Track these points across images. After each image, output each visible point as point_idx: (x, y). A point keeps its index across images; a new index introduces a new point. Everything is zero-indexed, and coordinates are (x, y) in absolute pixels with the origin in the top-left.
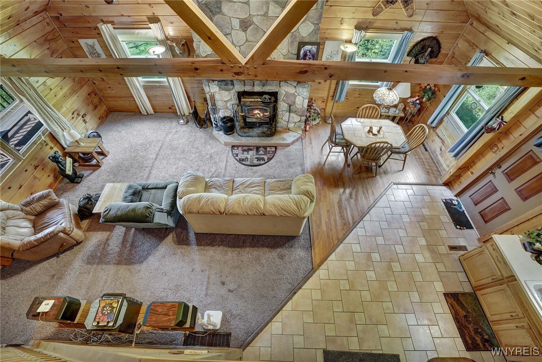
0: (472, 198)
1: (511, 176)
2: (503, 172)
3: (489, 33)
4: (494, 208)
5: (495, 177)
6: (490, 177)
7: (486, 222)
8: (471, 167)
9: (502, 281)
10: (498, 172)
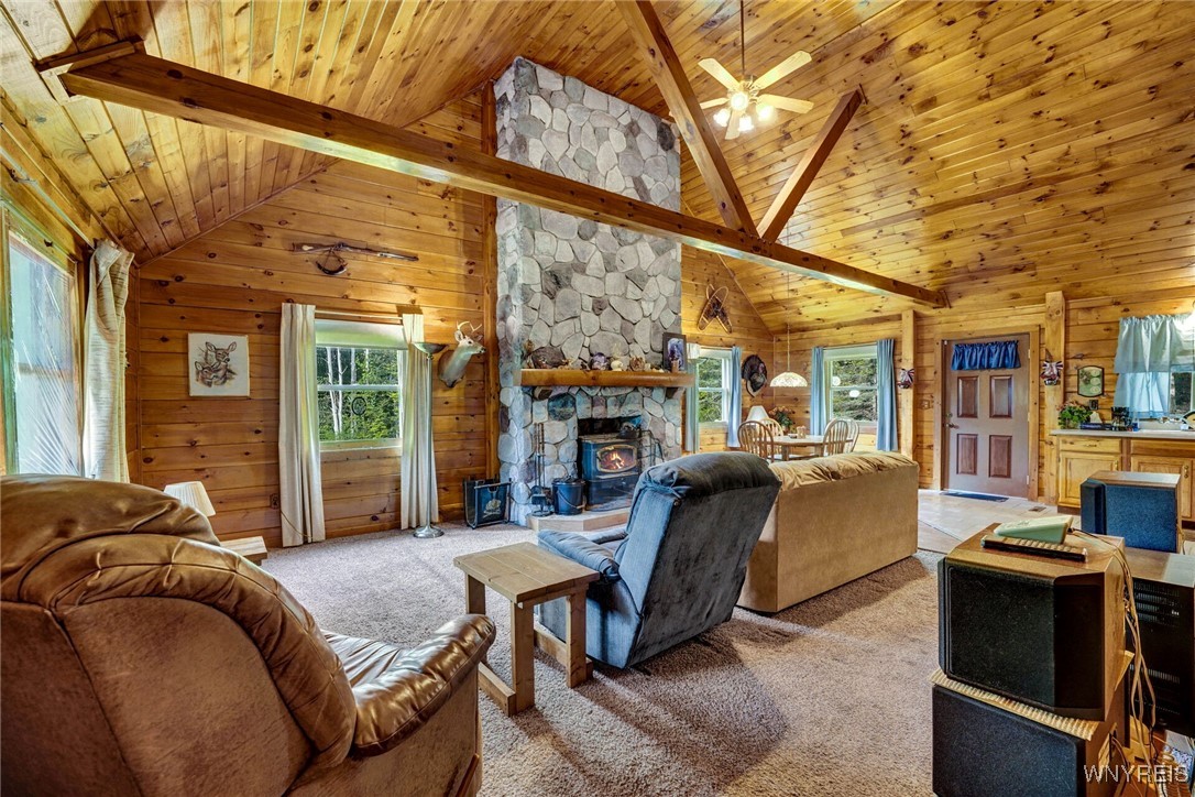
0: (962, 472)
1: (969, 413)
2: (958, 416)
3: (806, 335)
4: (996, 453)
5: (956, 427)
6: (953, 433)
7: (1009, 476)
8: (922, 442)
9: (1125, 460)
10: (954, 420)
